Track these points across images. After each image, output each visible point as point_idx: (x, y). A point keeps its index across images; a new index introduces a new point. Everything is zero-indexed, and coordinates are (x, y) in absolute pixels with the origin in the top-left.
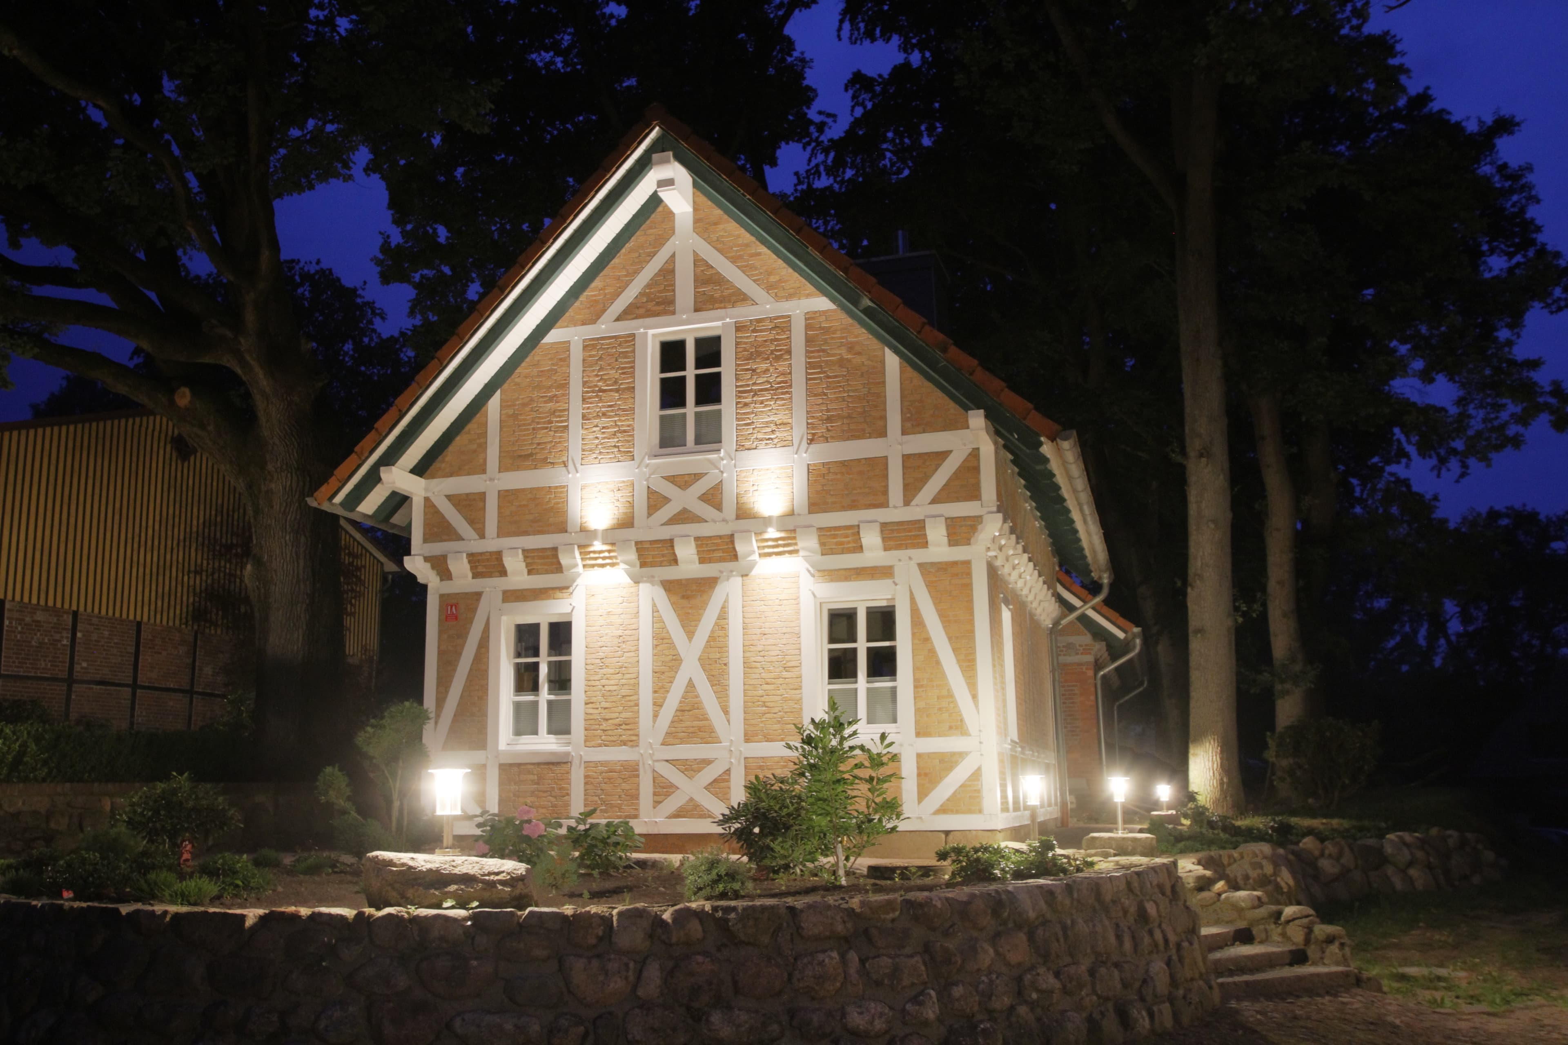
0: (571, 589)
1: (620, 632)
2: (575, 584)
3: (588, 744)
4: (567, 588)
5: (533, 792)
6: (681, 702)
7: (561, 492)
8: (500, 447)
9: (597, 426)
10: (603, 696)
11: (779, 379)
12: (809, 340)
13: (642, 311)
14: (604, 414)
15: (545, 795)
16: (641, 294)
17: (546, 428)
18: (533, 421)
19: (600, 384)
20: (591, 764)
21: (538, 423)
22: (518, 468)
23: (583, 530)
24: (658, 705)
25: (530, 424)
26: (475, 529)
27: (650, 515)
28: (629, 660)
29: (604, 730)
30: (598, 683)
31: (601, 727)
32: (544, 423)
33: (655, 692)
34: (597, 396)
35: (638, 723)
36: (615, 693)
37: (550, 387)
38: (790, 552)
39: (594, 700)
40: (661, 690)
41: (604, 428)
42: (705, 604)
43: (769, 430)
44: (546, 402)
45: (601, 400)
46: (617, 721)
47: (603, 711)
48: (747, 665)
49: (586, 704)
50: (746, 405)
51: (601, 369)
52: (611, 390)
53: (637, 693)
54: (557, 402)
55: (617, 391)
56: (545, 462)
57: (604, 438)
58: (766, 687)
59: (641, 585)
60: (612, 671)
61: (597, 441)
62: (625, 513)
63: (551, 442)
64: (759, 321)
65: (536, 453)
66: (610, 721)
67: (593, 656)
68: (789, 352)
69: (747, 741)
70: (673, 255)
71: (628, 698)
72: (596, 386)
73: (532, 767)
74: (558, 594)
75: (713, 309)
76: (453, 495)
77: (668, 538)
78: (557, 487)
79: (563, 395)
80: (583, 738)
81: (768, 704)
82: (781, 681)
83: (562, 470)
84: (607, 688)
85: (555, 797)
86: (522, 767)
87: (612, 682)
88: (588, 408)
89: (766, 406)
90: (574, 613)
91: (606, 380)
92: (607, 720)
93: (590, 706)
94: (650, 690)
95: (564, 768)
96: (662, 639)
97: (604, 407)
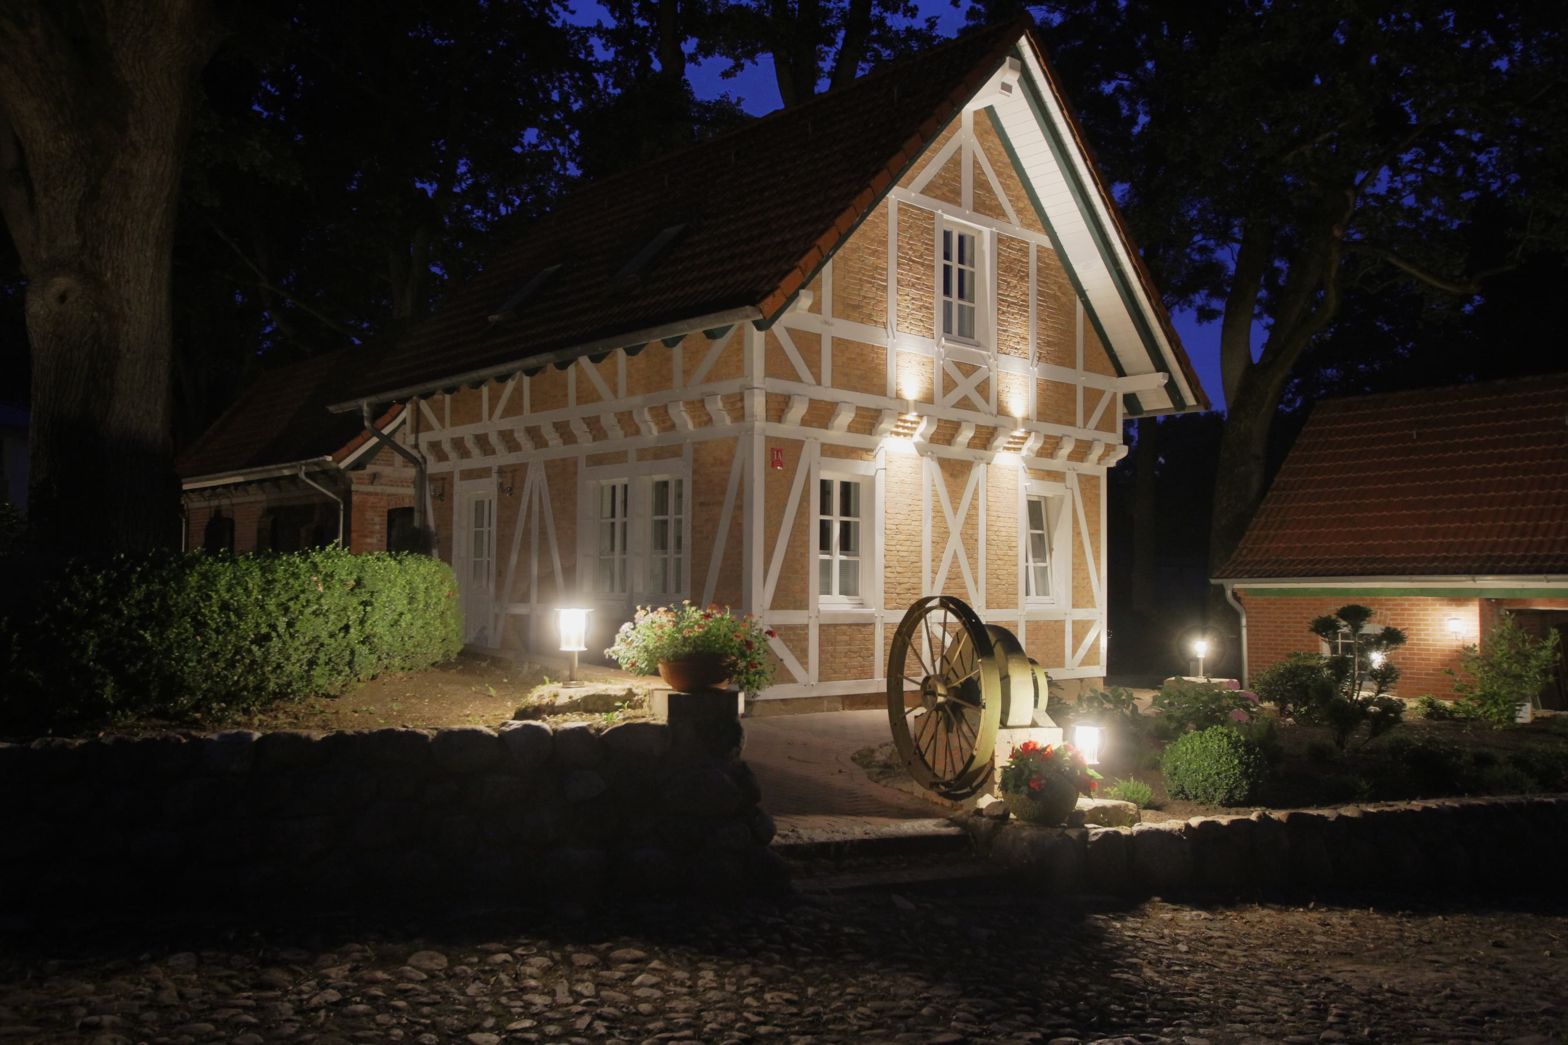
0: (874, 453)
1: (909, 501)
2: (878, 448)
3: (888, 606)
4: (872, 450)
5: (846, 653)
6: (949, 571)
7: (882, 354)
8: (833, 289)
9: (908, 295)
10: (898, 561)
11: (1022, 298)
12: (1039, 270)
13: (939, 192)
14: (913, 285)
15: (855, 655)
16: (938, 175)
17: (870, 283)
18: (860, 272)
19: (910, 253)
20: (889, 626)
21: (864, 275)
22: (848, 318)
23: (898, 397)
24: (935, 572)
25: (857, 273)
26: (812, 373)
27: (945, 395)
28: (916, 529)
29: (899, 594)
30: (893, 548)
31: (897, 591)
32: (869, 276)
33: (933, 560)
34: (908, 264)
35: (920, 588)
36: (906, 559)
37: (873, 240)
38: (1015, 449)
39: (891, 564)
40: (936, 559)
41: (913, 299)
42: (965, 483)
43: (1016, 340)
44: (870, 255)
45: (910, 270)
46: (907, 586)
47: (897, 575)
48: (988, 543)
49: (886, 567)
50: (1004, 313)
51: (911, 238)
52: (918, 263)
53: (920, 561)
54: (879, 258)
55: (923, 265)
56: (867, 319)
57: (913, 309)
58: (999, 562)
59: (924, 458)
60: (903, 537)
61: (908, 311)
62: (928, 389)
63: (874, 298)
64: (1012, 239)
65: (863, 307)
66: (903, 586)
67: (891, 522)
68: (1028, 276)
69: (988, 607)
70: (960, 148)
71: (915, 565)
72: (907, 254)
73: (845, 628)
74: (865, 456)
75: (984, 214)
76: (793, 329)
77: (955, 419)
78: (878, 348)
79: (883, 253)
80: (883, 601)
81: (1001, 577)
82: (1006, 558)
83: (880, 330)
84: (901, 554)
85: (863, 658)
86: (838, 628)
87: (904, 548)
88: (902, 274)
89: (1015, 318)
90: (877, 477)
91: (915, 251)
92: (900, 584)
93: (888, 569)
94: (930, 559)
95: (868, 630)
96: (938, 512)
97: (913, 277)
